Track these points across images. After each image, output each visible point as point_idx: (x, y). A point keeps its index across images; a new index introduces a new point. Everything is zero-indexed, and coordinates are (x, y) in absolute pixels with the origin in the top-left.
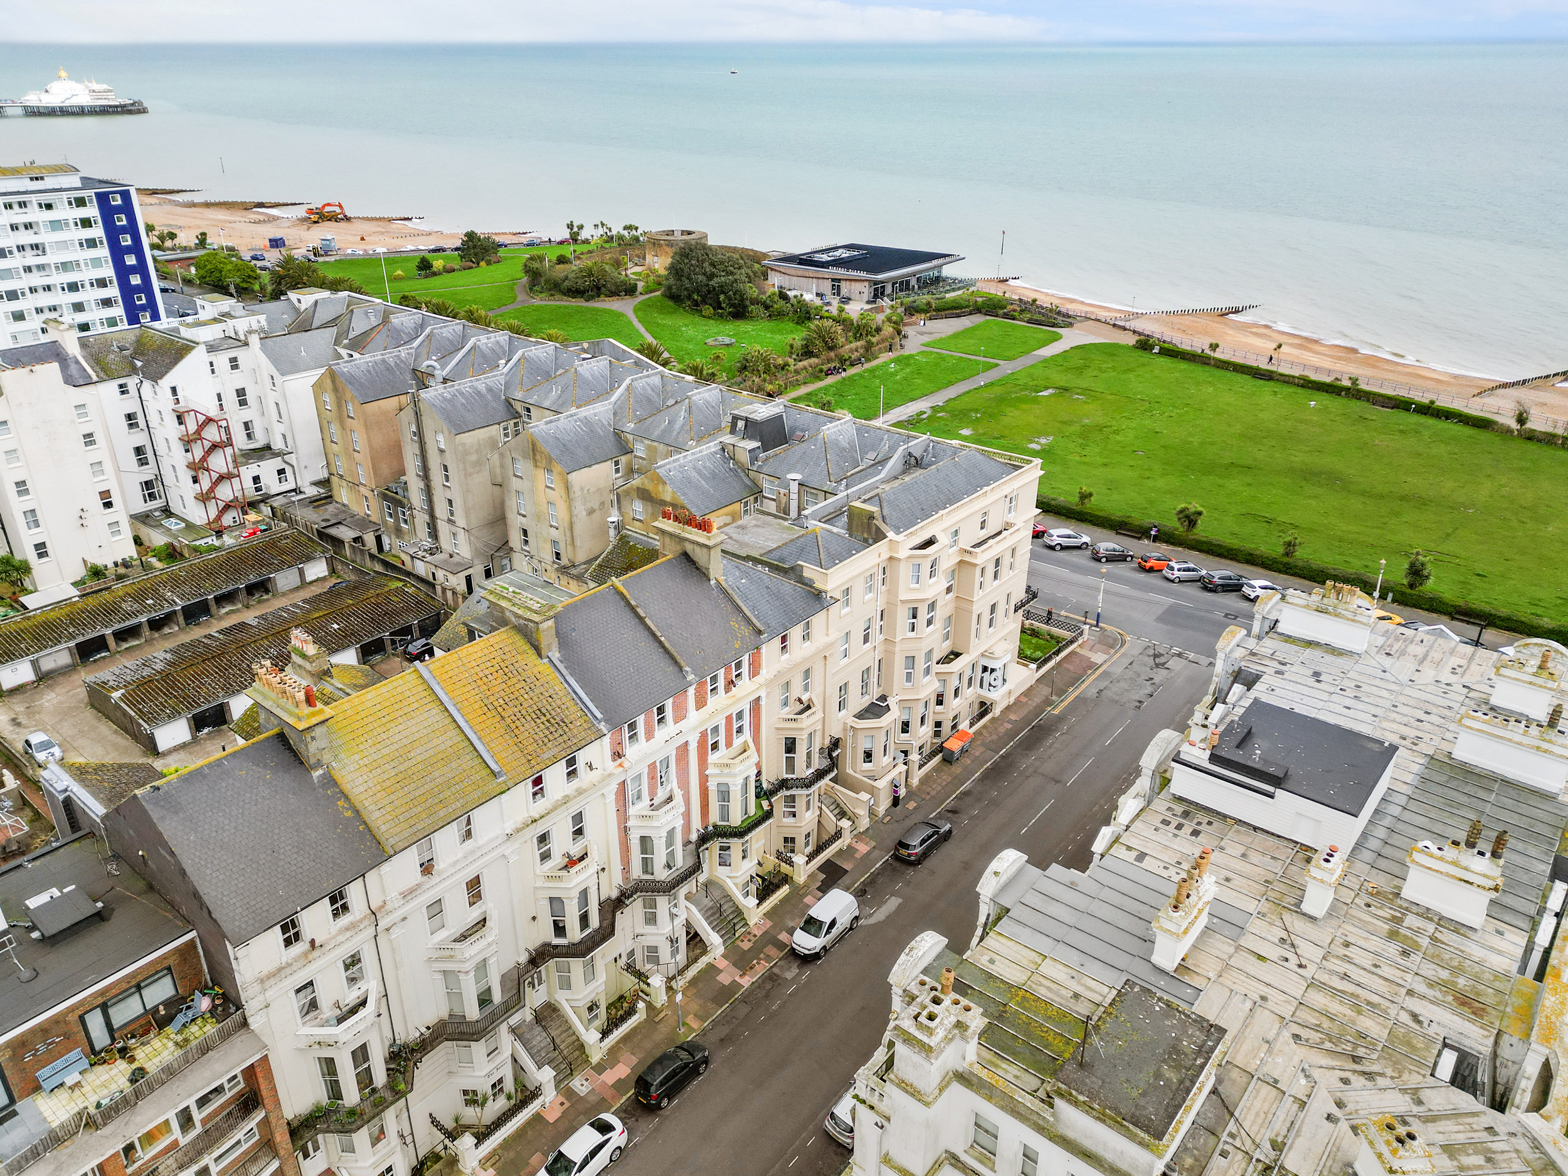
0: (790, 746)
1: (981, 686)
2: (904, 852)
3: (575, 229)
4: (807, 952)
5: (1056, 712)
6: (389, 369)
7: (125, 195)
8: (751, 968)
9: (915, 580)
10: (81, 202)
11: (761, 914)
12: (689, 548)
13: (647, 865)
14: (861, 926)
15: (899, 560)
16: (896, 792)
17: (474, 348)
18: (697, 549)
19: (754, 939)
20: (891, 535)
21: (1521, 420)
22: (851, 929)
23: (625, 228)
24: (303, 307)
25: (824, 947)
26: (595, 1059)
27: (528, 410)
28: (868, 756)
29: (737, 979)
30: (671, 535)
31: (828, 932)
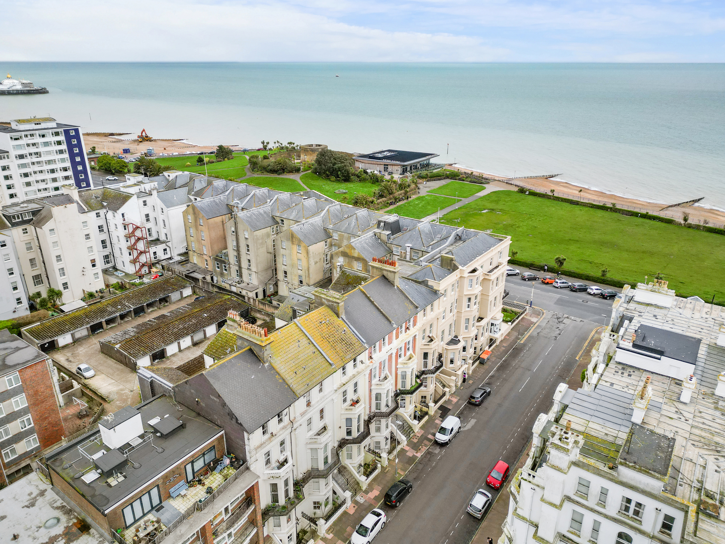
0: (426, 355)
1: (491, 332)
2: (473, 400)
3: (265, 144)
4: (443, 442)
5: (522, 342)
6: (217, 204)
7: (77, 131)
8: (420, 450)
9: (470, 286)
10: (57, 134)
11: (419, 428)
12: (385, 273)
13: (378, 406)
14: (462, 431)
15: (464, 277)
16: (465, 376)
17: (254, 194)
18: (389, 274)
19: (418, 438)
20: (460, 267)
21: (685, 220)
22: (458, 432)
23: (288, 143)
24: (170, 179)
25: (450, 439)
26: (364, 488)
27: (282, 221)
28: (452, 362)
29: (415, 454)
30: (377, 268)
31: (451, 433)
